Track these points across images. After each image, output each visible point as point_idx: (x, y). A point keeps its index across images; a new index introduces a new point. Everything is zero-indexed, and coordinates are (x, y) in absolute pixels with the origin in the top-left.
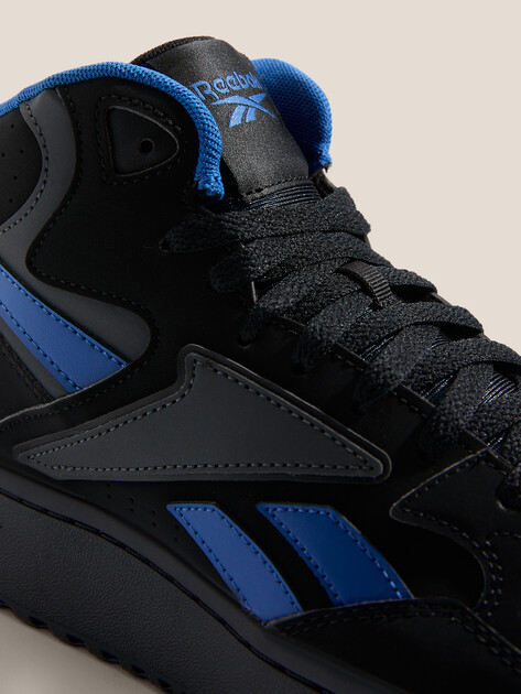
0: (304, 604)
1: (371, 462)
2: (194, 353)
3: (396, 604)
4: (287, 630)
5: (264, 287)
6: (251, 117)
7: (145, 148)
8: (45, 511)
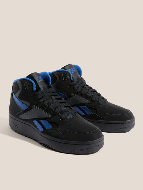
0: (44, 129)
1: (49, 116)
2: (34, 106)
3: (51, 129)
4: (42, 132)
5: (40, 99)
6: (42, 81)
7: (28, 86)
8: (22, 123)
